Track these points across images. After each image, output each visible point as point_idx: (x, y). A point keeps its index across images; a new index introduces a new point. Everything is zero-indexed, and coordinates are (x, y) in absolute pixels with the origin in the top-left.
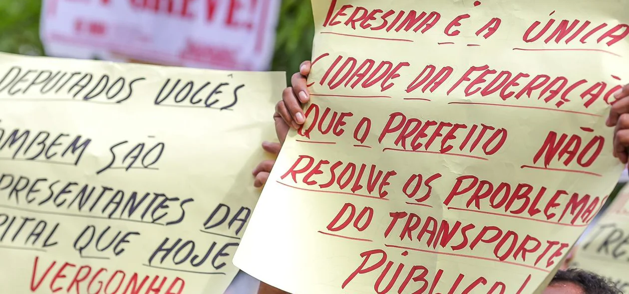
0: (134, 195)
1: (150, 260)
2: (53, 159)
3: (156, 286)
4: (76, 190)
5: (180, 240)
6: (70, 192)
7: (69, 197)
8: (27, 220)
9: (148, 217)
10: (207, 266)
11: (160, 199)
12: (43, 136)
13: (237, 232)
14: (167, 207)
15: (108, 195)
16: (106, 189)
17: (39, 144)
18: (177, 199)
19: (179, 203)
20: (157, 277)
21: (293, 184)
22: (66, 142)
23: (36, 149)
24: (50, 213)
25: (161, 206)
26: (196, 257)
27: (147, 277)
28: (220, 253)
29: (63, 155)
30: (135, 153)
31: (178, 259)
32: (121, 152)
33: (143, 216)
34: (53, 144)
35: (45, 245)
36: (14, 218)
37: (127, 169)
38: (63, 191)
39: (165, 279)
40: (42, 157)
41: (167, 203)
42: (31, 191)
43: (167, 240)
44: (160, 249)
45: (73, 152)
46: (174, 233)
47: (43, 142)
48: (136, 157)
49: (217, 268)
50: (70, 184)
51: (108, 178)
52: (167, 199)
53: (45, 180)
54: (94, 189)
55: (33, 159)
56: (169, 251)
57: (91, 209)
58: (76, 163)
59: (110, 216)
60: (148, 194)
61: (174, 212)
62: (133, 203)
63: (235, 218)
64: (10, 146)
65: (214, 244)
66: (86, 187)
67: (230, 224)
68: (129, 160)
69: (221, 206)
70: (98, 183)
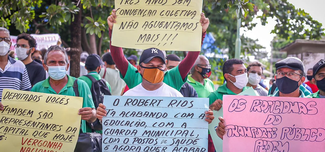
0: (47, 124)
1: (53, 139)
2: (24, 115)
3: (55, 144)
4: (32, 123)
5: (60, 135)
6: (30, 123)
7: (30, 124)
8: (19, 129)
9: (52, 129)
10: (67, 140)
11: (54, 125)
12: (20, 110)
13: (74, 133)
14: (56, 127)
15: (40, 124)
16: (39, 123)
17: (20, 112)
18: (58, 126)
19: (59, 126)
20: (55, 143)
22: (27, 112)
23: (19, 113)
24: (25, 127)
25: (55, 127)
26: (65, 138)
27: (53, 143)
28: (70, 138)
29: (27, 115)
30: (46, 115)
31: (60, 139)
32: (42, 114)
33: (50, 129)
34: (24, 112)
35: (25, 135)
36: (16, 128)
37: (44, 118)
38: (29, 123)
39: (57, 143)
40: (22, 115)
41: (56, 126)
42: (20, 122)
43: (57, 134)
44: (55, 136)
45: (30, 114)
46: (59, 133)
47: (21, 111)
48: (46, 116)
49: (70, 141)
50: (30, 121)
51: (40, 120)
52: (56, 125)
53: (24, 120)
54: (36, 123)
55: (19, 115)
56: (58, 137)
57: (36, 127)
58: (31, 117)
59: (42, 129)
60: (51, 124)
61: (58, 128)
62: (47, 126)
63: (73, 130)
64: (13, 112)
65: (69, 136)
66: (34, 122)
67: (72, 131)
68: (44, 117)
69: (69, 127)
70: (38, 121)
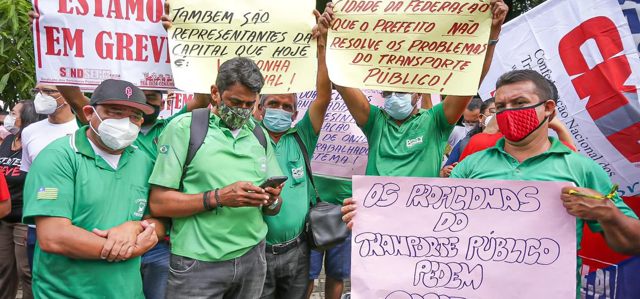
0: (261, 33)
1: (273, 56)
2: (217, 22)
3: (278, 64)
4: (232, 33)
5: (284, 47)
6: (229, 34)
7: (230, 36)
8: (209, 46)
9: (269, 40)
10: (298, 55)
11: (273, 33)
12: (209, 13)
13: (308, 42)
14: (276, 36)
16: (246, 32)
17: (208, 16)
18: (280, 33)
19: (281, 34)
20: (277, 61)
21: (335, 48)
22: (222, 15)
23: (207, 19)
24: (221, 43)
25: (274, 36)
26: (292, 52)
27: (273, 62)
28: (303, 50)
29: (222, 20)
30: (257, 17)
31: (285, 54)
32: (250, 17)
33: (266, 40)
34: (215, 16)
35: (221, 55)
36: (203, 46)
37: (255, 23)
38: (226, 34)
39: (281, 61)
40: (212, 21)
41: (276, 34)
42: (209, 35)
43: (279, 48)
44: (276, 51)
45: (227, 18)
46: (281, 45)
47: (210, 16)
48: (257, 19)
49: (303, 55)
50: (228, 31)
51: (246, 27)
52: (276, 33)
53: (216, 30)
54: (241, 32)
55: (207, 22)
56: (280, 52)
57: (241, 39)
58: (230, 23)
59: (251, 41)
60: (267, 32)
61: (280, 37)
62: (261, 36)
64: (193, 18)
65: (299, 47)
66: (237, 31)
67: (305, 40)
68: (254, 20)
69: (299, 34)
70: (243, 29)
